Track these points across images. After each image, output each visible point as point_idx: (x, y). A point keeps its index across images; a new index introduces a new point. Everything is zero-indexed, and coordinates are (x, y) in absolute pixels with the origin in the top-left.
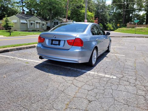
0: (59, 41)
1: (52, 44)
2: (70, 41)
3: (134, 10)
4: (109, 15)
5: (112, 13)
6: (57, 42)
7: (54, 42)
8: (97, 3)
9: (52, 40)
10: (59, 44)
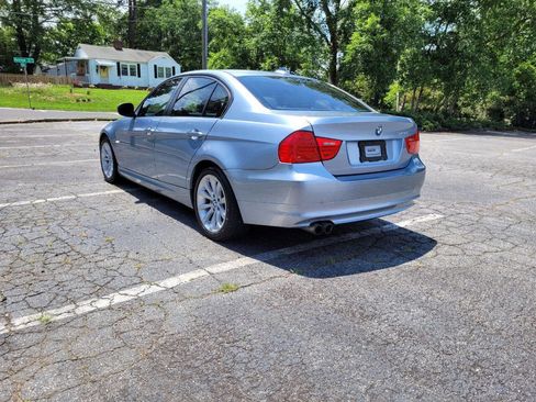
1: (363, 158)
7: (368, 151)
9: (362, 144)
10: (384, 156)
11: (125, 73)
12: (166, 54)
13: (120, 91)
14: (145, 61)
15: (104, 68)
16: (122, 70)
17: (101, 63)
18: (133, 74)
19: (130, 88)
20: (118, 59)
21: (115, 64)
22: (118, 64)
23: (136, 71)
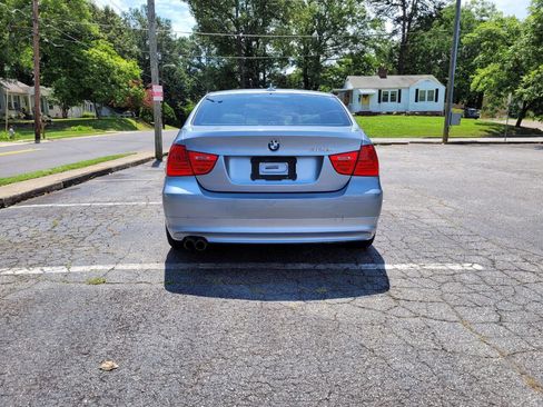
0: (292, 161)
1: (255, 175)
2: (344, 158)
3: (268, 62)
4: (188, 71)
5: (198, 66)
6: (283, 168)
7: (263, 168)
8: (139, 28)
9: (256, 161)
10: (292, 175)
11: (386, 100)
12: (432, 76)
13: (379, 117)
14: (407, 86)
15: (366, 96)
16: (383, 97)
17: (363, 92)
18: (393, 100)
19: (389, 113)
20: (380, 87)
21: (376, 92)
22: (380, 91)
23: (396, 96)
